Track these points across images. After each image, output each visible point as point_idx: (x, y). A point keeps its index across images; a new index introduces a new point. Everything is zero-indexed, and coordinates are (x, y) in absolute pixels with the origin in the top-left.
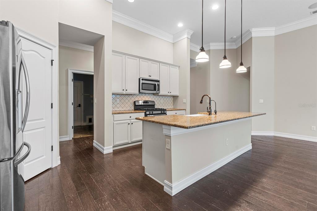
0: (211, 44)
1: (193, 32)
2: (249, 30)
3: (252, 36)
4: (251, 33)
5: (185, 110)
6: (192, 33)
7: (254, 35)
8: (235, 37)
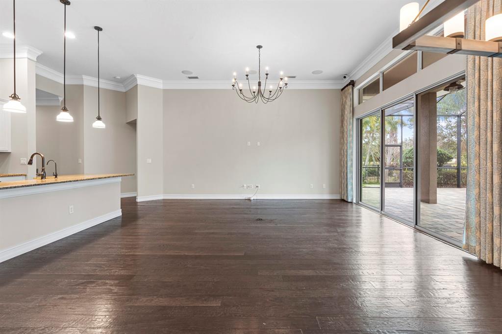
0: (84, 77)
1: (42, 52)
2: (133, 75)
3: (138, 83)
4: (135, 79)
5: (26, 175)
6: (40, 54)
7: (139, 82)
8: (119, 78)
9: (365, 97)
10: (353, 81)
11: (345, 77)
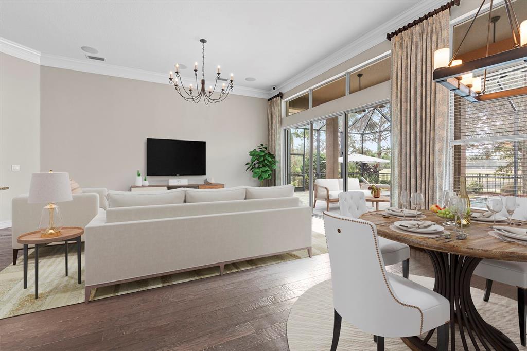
9: (291, 110)
10: (282, 93)
11: (274, 89)
